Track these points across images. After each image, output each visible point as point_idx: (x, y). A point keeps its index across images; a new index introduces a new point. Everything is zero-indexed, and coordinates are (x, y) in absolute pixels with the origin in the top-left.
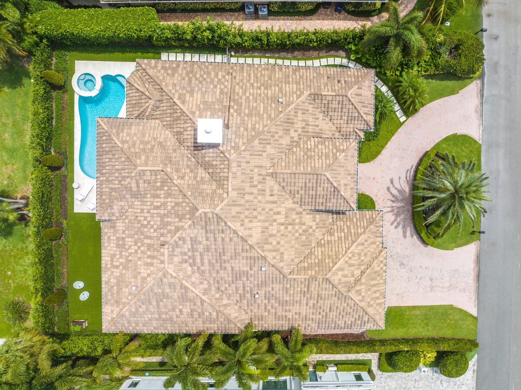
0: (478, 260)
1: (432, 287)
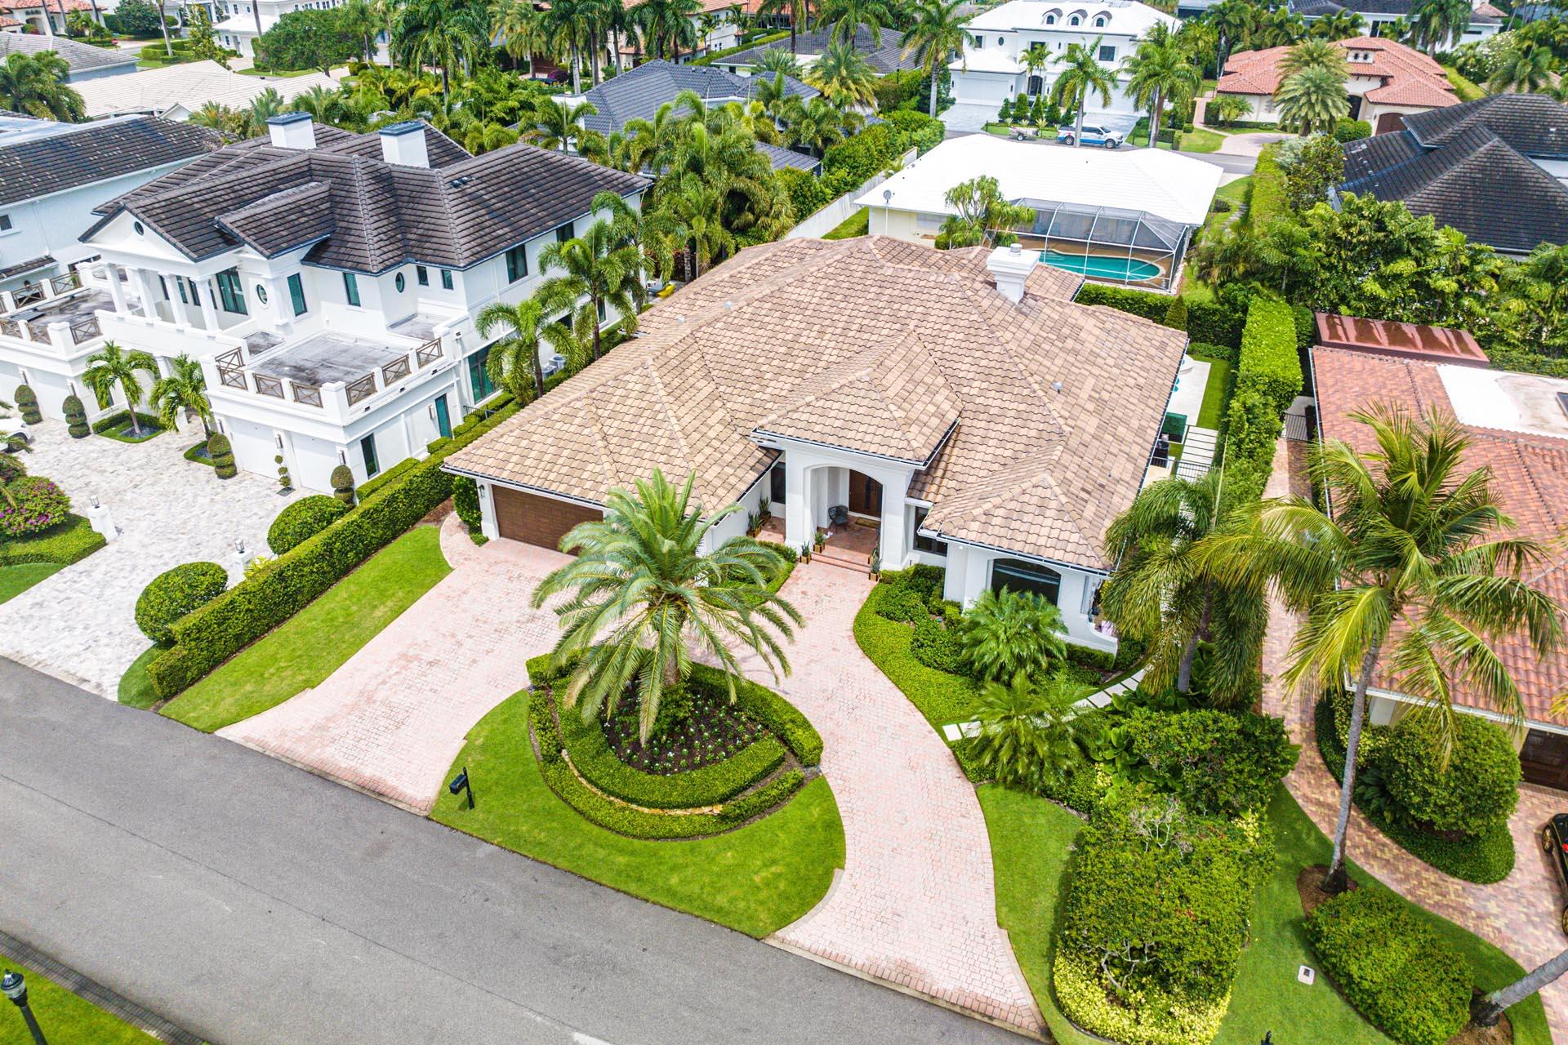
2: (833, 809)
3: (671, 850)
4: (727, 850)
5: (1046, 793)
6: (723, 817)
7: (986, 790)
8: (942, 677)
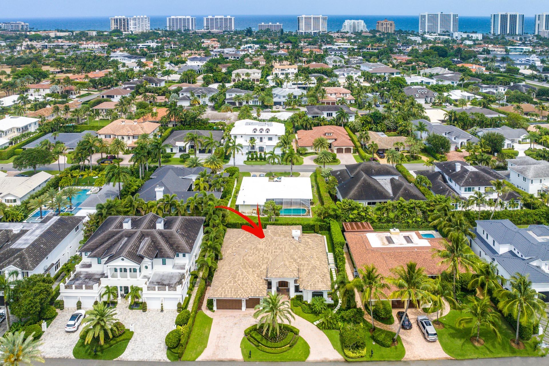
0: (232, 361)
1: (220, 337)
2: (304, 340)
3: (285, 353)
4: (293, 351)
5: (333, 329)
6: (290, 346)
7: (324, 331)
8: (310, 315)
